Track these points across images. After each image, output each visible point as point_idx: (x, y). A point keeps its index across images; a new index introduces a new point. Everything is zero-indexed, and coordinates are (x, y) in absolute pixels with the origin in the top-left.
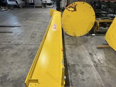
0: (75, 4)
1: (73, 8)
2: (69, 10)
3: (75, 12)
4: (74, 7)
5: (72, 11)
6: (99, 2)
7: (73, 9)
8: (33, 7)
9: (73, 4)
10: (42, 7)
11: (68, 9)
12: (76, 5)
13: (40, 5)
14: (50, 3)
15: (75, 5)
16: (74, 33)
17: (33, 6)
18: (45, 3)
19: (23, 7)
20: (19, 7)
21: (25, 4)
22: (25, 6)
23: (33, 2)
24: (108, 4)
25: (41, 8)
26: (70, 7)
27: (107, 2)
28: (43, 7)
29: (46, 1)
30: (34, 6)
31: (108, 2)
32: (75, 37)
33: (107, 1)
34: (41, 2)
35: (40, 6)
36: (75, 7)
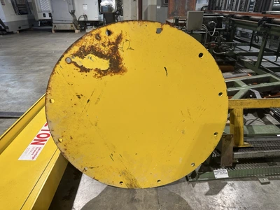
0: (109, 33)
1: (100, 55)
2: (83, 69)
3: (116, 77)
4: (105, 50)
5: (102, 73)
6: (230, 20)
7: (104, 64)
8: (50, 31)
9: (98, 37)
10: (73, 31)
11: (77, 59)
12: (119, 39)
13: (70, 25)
14: (96, 19)
15: (113, 38)
16: (124, 173)
17: (50, 27)
18: (82, 19)
19: (20, 31)
20: (7, 30)
21: (27, 23)
22: (28, 27)
23: (48, 17)
24: (265, 26)
25: (72, 34)
26: (86, 53)
27: (260, 22)
28: (77, 31)
29: (85, 16)
30: (53, 28)
31: (263, 20)
32: (132, 190)
33: (261, 18)
34: (71, 18)
35: (69, 27)
36: (115, 50)
